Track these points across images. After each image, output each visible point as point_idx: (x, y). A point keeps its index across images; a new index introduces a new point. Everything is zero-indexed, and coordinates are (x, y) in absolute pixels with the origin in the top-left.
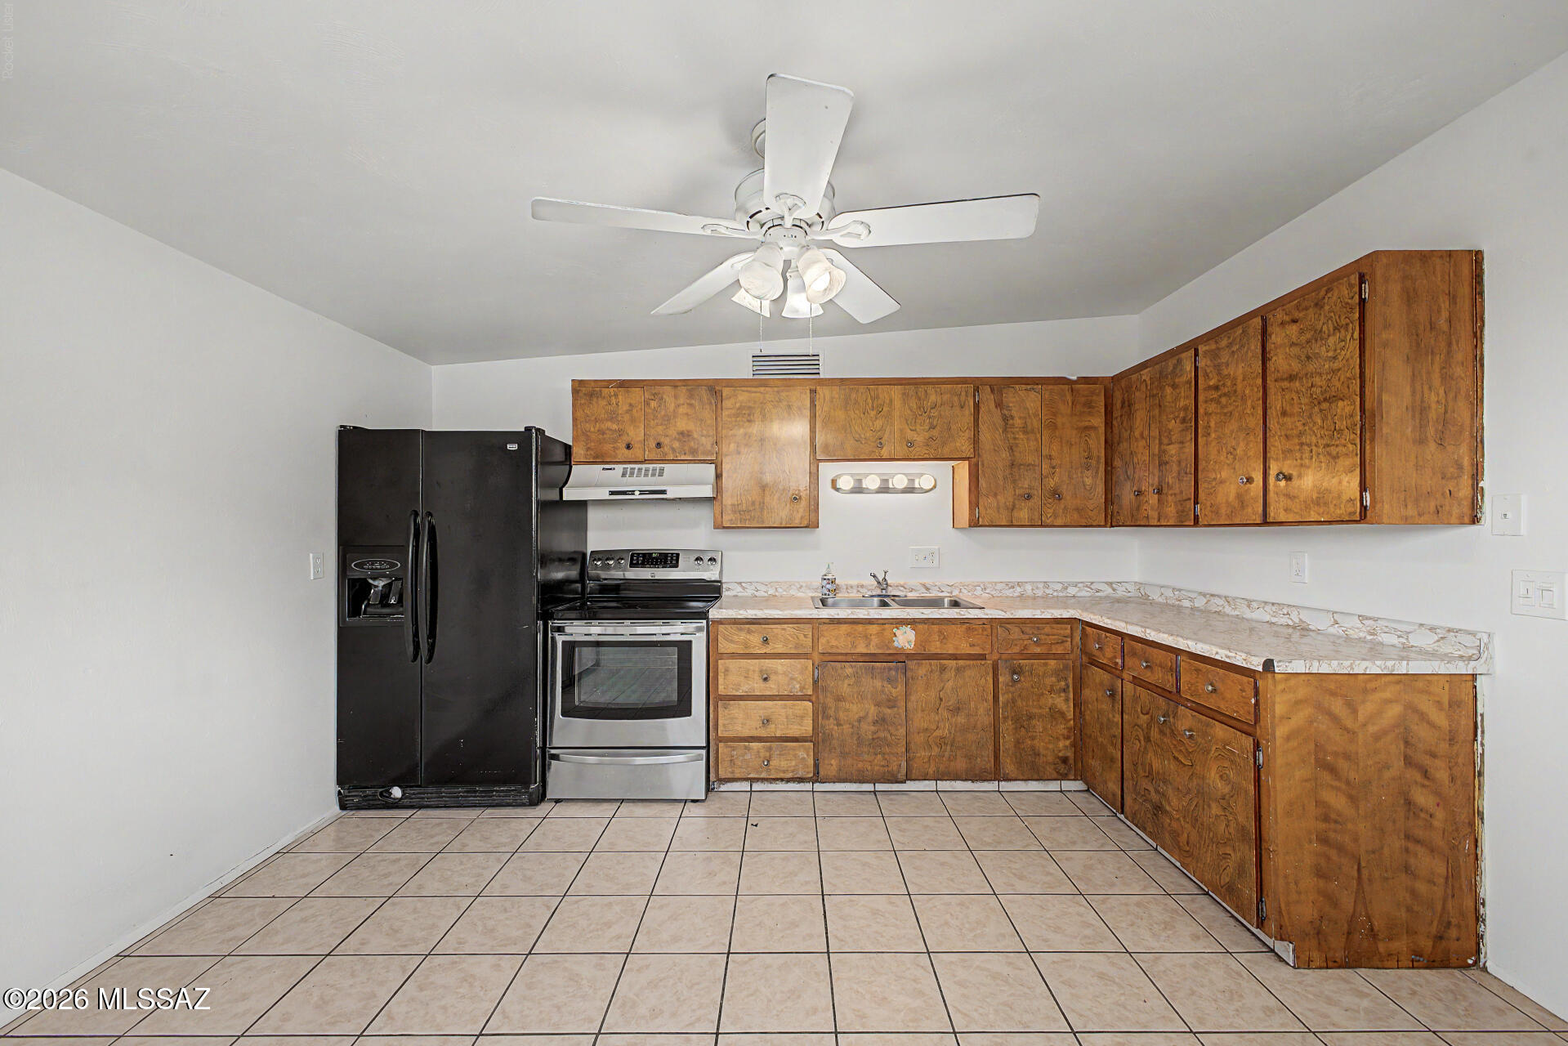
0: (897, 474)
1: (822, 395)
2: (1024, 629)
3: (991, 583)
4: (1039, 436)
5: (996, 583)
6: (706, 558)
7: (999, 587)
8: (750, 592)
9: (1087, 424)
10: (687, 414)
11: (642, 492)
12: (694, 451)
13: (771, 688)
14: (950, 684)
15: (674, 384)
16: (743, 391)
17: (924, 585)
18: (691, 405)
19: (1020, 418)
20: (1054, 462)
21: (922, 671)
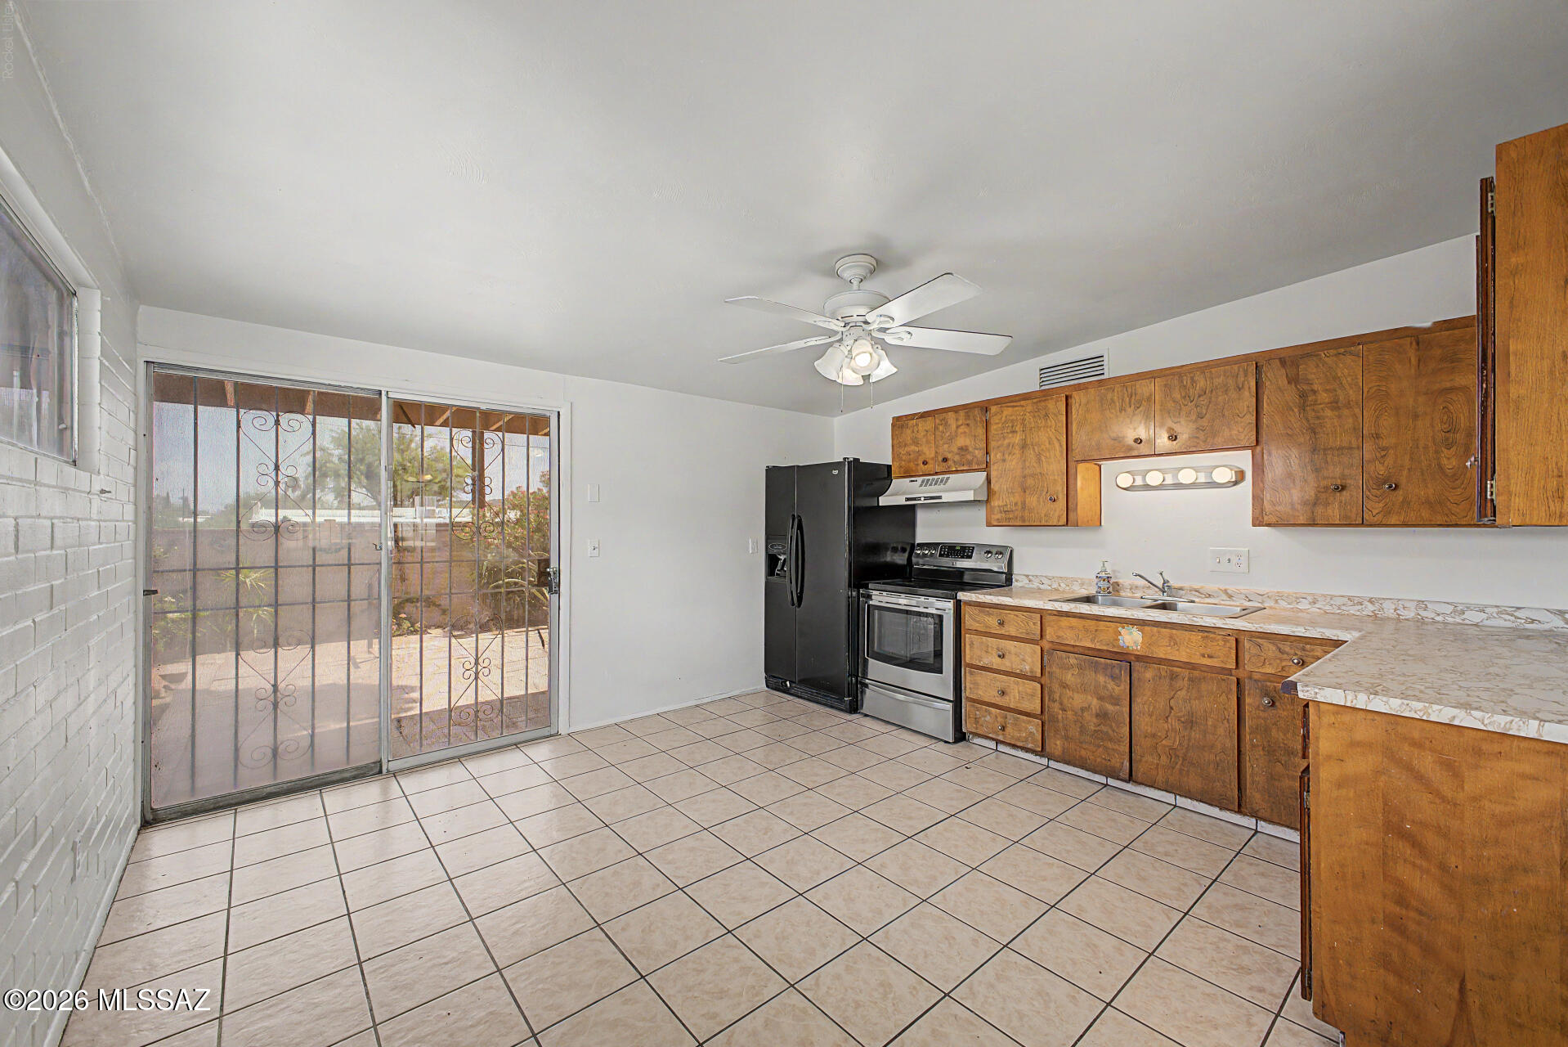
0: (1183, 468)
1: (1077, 400)
2: (1281, 646)
3: (1324, 596)
4: (1358, 411)
5: (1332, 597)
6: (994, 551)
7: (1339, 601)
8: (1036, 584)
9: (1448, 385)
10: (965, 432)
11: (926, 498)
12: (970, 463)
13: (1005, 665)
14: (1182, 694)
15: (955, 409)
16: (1008, 407)
17: (1225, 591)
18: (968, 425)
19: (1326, 391)
20: (1384, 443)
21: (1149, 675)
